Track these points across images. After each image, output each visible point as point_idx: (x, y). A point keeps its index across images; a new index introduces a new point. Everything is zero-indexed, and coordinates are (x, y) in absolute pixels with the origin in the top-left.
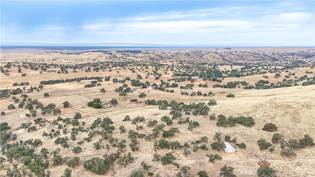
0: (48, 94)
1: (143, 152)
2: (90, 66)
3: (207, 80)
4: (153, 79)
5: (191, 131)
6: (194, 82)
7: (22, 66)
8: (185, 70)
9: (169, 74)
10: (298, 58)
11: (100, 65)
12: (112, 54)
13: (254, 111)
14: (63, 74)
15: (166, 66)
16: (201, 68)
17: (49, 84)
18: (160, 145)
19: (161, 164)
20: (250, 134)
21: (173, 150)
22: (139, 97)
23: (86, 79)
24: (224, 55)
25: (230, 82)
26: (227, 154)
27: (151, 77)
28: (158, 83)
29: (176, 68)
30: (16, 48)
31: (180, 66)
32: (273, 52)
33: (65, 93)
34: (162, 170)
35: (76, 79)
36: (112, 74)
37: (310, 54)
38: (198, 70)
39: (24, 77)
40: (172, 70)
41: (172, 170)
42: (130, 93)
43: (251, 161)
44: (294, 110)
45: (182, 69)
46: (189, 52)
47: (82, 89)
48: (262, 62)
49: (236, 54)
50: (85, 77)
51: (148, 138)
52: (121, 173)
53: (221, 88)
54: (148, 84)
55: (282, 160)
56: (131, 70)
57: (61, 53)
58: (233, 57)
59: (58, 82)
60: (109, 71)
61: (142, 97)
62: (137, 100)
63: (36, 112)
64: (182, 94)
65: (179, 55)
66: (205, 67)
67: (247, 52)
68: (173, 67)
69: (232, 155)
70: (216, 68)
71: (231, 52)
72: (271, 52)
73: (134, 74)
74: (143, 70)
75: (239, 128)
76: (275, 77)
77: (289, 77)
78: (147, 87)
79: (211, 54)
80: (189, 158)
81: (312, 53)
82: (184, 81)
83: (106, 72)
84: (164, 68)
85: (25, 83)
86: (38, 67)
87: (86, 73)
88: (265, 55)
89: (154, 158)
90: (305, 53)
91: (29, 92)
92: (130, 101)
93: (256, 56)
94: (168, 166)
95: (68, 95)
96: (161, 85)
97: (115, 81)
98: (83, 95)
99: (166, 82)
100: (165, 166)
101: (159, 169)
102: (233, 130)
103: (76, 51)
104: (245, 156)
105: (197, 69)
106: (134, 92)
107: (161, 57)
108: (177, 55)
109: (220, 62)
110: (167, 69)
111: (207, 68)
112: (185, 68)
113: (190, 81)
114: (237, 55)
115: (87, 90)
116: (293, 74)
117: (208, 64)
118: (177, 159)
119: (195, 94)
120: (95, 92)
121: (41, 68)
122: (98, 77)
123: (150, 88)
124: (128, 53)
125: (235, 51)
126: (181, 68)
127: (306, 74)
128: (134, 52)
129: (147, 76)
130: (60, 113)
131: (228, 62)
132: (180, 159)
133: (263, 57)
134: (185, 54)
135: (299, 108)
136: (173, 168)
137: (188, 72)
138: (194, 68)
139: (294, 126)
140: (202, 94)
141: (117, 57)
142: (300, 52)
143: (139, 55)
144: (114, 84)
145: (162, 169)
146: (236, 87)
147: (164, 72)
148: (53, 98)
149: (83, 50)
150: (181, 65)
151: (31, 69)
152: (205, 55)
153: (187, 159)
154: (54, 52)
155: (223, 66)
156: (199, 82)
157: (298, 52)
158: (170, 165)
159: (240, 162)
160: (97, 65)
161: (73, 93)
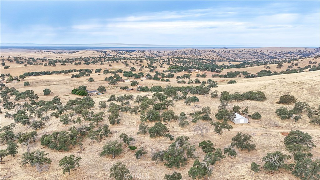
0: (28, 83)
1: (126, 126)
2: (81, 61)
3: (205, 71)
4: (147, 71)
5: (189, 106)
6: (191, 73)
7: (6, 60)
8: (182, 64)
9: (164, 67)
10: (296, 57)
11: (91, 60)
12: (106, 53)
13: (262, 89)
14: (50, 67)
15: (161, 61)
16: (198, 63)
17: (33, 76)
18: (148, 117)
19: (149, 137)
20: (263, 107)
21: (166, 122)
22: (131, 85)
23: (75, 72)
24: (221, 54)
25: (230, 72)
26: (238, 125)
27: (145, 70)
28: (153, 74)
29: (173, 62)
30: (7, 48)
31: (176, 61)
32: (271, 51)
33: (49, 83)
34: (150, 144)
35: (63, 71)
36: (104, 67)
37: (308, 53)
38: (196, 65)
39: (7, 69)
40: (168, 64)
41: (163, 144)
42: (122, 82)
43: (272, 131)
44: (310, 86)
45: (179, 64)
46: (185, 51)
47: (69, 80)
48: (260, 60)
49: (234, 52)
50: (74, 69)
51: (134, 111)
52: (93, 149)
53: (221, 77)
54: (142, 75)
55: (313, 130)
56: (124, 63)
57: (53, 52)
58: (230, 55)
59: (44, 74)
60: (101, 65)
61: (134, 86)
62: (128, 87)
63: (9, 98)
64: (178, 82)
65: (175, 54)
66: (202, 62)
67: (245, 50)
68: (169, 61)
69: (244, 126)
70: (214, 63)
71: (228, 51)
72: (269, 51)
73: (128, 67)
74: (137, 63)
75: (248, 103)
76: (277, 68)
77: (292, 67)
78: (140, 78)
79: (208, 53)
80: (187, 130)
81: (310, 51)
82: (181, 72)
83: (97, 65)
84: (159, 62)
85: (6, 74)
86: (24, 61)
87: (76, 66)
88: (263, 54)
89: (139, 130)
90: (302, 52)
91: (8, 82)
92: (120, 88)
93: (254, 54)
94: (158, 139)
95: (52, 85)
96: (156, 76)
97: (106, 72)
98: (68, 84)
99: (161, 73)
100: (153, 139)
101: (145, 143)
102: (241, 104)
103: (69, 51)
104: (261, 127)
105: (194, 63)
106: (126, 81)
107: (157, 55)
108: (173, 54)
109: (217, 59)
110: (163, 64)
111: (205, 63)
112: (181, 63)
113: (187, 72)
114: (234, 54)
115: (74, 80)
116: (296, 65)
117: (205, 60)
118: (171, 131)
119: (193, 82)
120: (82, 82)
121: (27, 61)
122: (88, 69)
123: (144, 78)
124: (123, 52)
125: (232, 50)
126: (177, 62)
127: (310, 64)
128: (129, 51)
129: (141, 68)
130: (38, 99)
131: (225, 59)
132: (174, 131)
133: (261, 55)
134: (182, 53)
135: (315, 84)
136: (164, 141)
137: (185, 66)
138: (192, 63)
139: (314, 99)
140: (200, 82)
141: (111, 55)
142: (298, 51)
143: (134, 53)
144: (104, 75)
145: (149, 142)
146: (236, 76)
147: (160, 65)
148: (34, 88)
149: (77, 50)
150: (177, 59)
151: (16, 63)
152: (202, 54)
153: (184, 131)
154: (46, 51)
155: (221, 62)
156: (196, 72)
157: (296, 51)
158: (161, 138)
159: (256, 133)
160: (89, 60)
161: (58, 83)
